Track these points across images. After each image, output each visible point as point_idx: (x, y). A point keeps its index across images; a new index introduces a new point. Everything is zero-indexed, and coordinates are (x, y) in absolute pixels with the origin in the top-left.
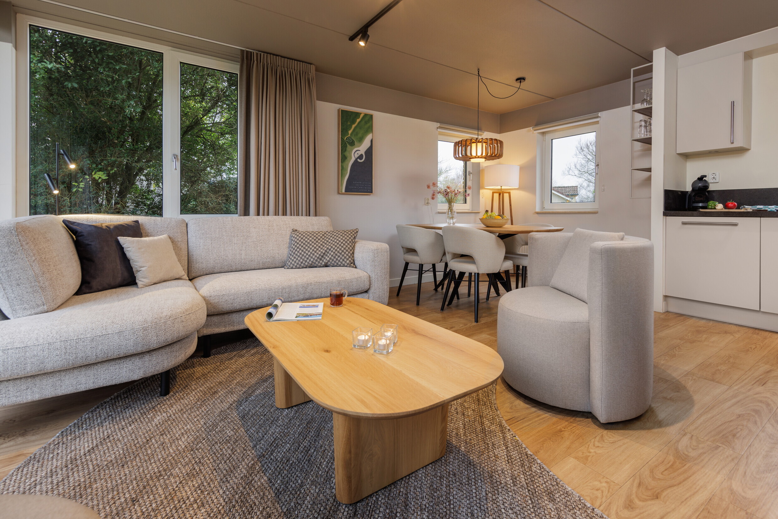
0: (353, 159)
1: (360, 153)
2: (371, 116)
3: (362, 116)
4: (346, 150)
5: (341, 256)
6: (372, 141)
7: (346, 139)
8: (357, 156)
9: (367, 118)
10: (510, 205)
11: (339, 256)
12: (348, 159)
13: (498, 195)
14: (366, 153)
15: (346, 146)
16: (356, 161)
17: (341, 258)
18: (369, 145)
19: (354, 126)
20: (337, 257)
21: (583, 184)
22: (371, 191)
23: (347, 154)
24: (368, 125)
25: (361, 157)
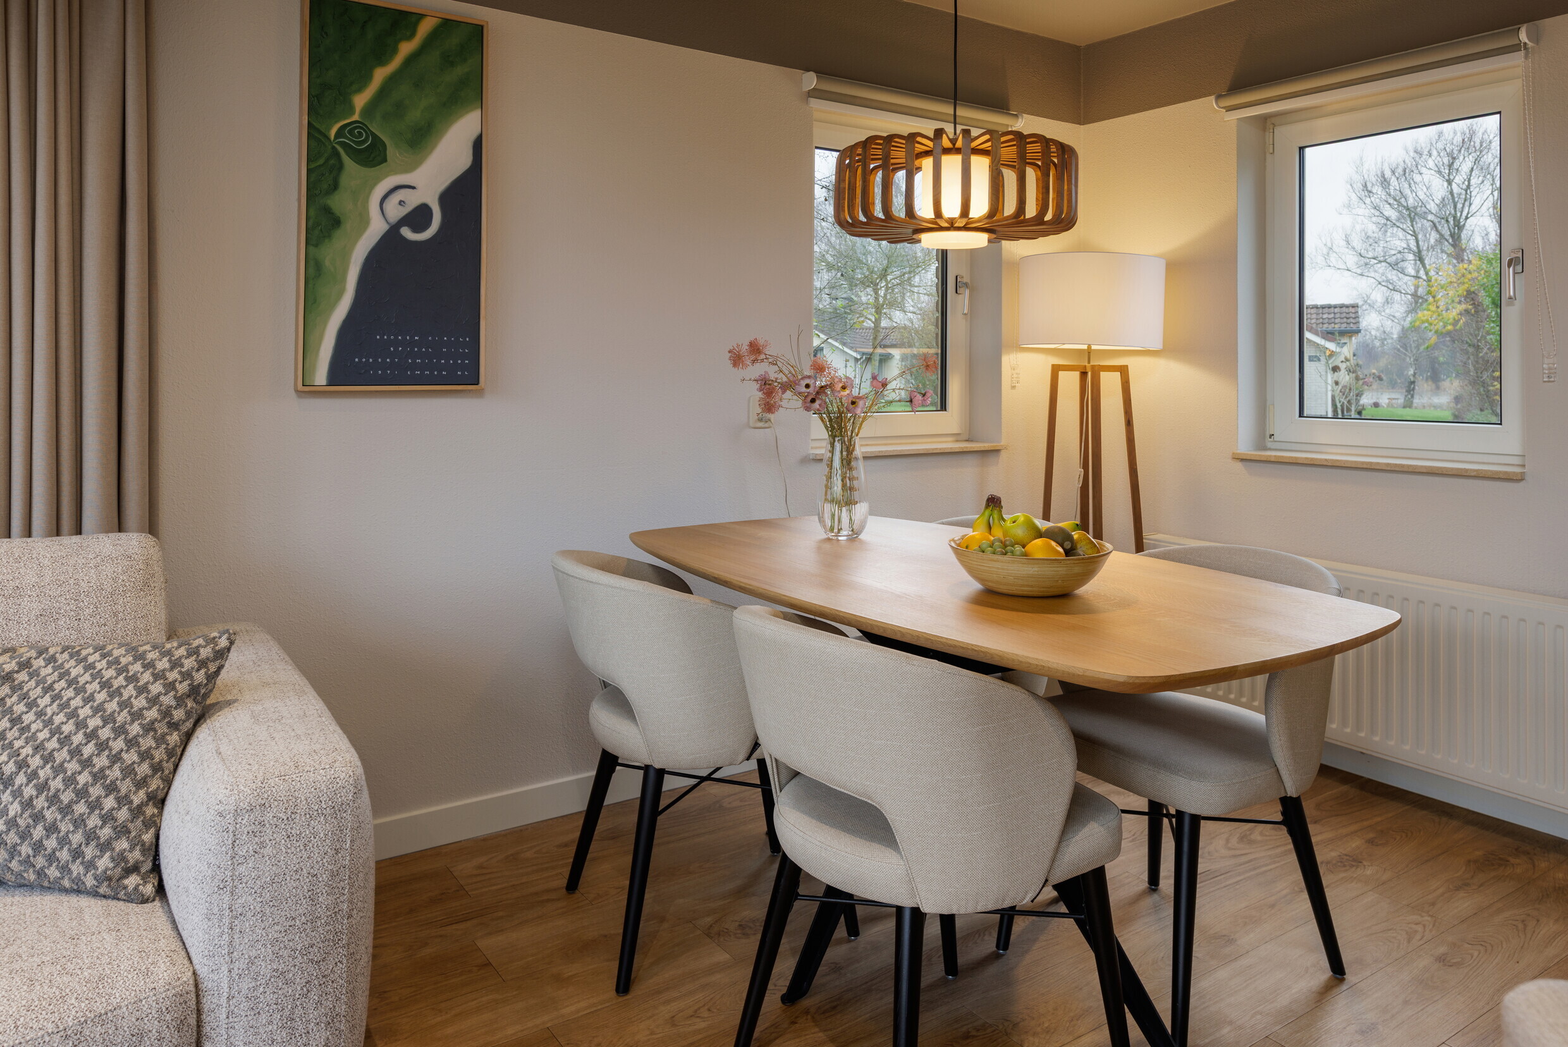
0: (376, 228)
1: (413, 200)
2: (477, 34)
3: (425, 28)
4: (335, 186)
5: (65, 827)
6: (478, 145)
7: (338, 134)
8: (395, 212)
9: (454, 41)
10: (1129, 423)
11: (52, 829)
12: (348, 226)
13: (1076, 375)
14: (446, 198)
15: (340, 166)
16: (392, 236)
17: (63, 841)
18: (465, 161)
19: (380, 74)
20: (38, 832)
21: (1373, 297)
22: (473, 378)
23: (340, 202)
24: (460, 70)
25: (419, 217)
